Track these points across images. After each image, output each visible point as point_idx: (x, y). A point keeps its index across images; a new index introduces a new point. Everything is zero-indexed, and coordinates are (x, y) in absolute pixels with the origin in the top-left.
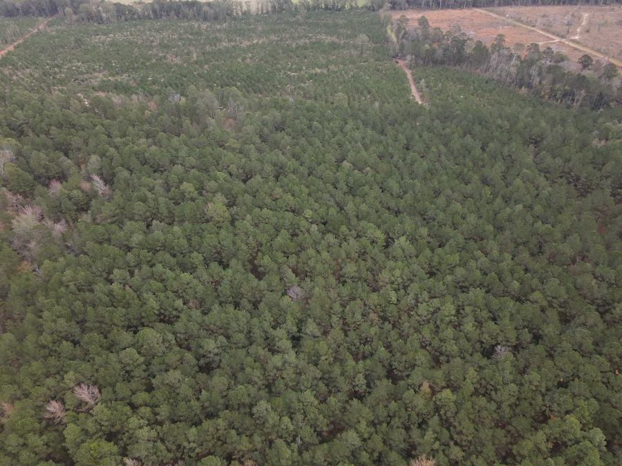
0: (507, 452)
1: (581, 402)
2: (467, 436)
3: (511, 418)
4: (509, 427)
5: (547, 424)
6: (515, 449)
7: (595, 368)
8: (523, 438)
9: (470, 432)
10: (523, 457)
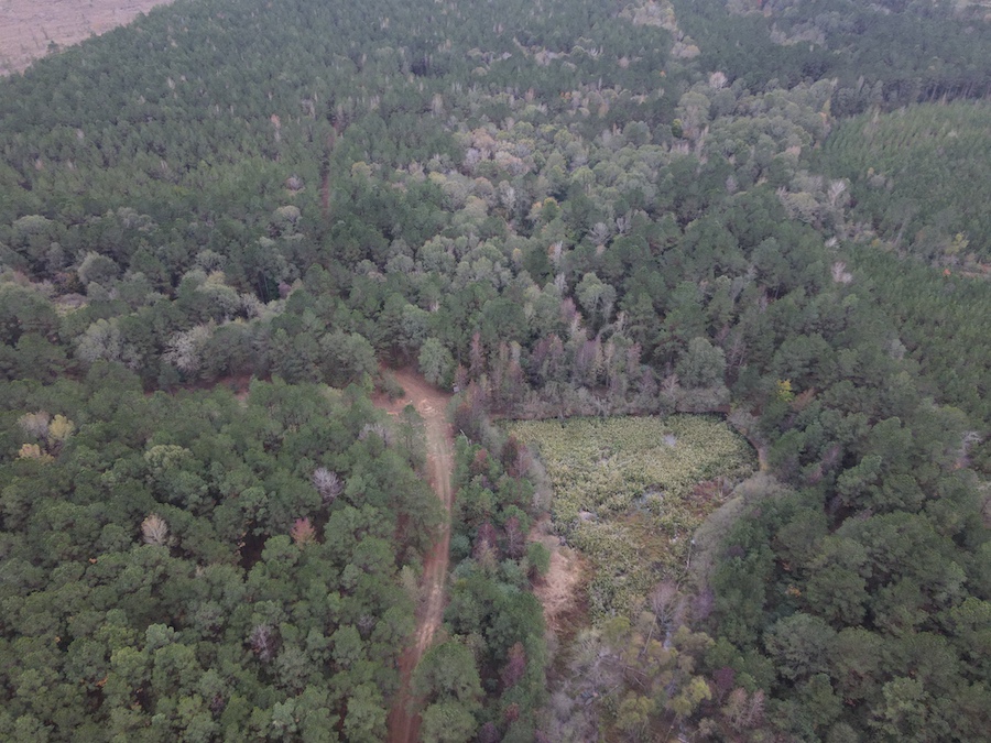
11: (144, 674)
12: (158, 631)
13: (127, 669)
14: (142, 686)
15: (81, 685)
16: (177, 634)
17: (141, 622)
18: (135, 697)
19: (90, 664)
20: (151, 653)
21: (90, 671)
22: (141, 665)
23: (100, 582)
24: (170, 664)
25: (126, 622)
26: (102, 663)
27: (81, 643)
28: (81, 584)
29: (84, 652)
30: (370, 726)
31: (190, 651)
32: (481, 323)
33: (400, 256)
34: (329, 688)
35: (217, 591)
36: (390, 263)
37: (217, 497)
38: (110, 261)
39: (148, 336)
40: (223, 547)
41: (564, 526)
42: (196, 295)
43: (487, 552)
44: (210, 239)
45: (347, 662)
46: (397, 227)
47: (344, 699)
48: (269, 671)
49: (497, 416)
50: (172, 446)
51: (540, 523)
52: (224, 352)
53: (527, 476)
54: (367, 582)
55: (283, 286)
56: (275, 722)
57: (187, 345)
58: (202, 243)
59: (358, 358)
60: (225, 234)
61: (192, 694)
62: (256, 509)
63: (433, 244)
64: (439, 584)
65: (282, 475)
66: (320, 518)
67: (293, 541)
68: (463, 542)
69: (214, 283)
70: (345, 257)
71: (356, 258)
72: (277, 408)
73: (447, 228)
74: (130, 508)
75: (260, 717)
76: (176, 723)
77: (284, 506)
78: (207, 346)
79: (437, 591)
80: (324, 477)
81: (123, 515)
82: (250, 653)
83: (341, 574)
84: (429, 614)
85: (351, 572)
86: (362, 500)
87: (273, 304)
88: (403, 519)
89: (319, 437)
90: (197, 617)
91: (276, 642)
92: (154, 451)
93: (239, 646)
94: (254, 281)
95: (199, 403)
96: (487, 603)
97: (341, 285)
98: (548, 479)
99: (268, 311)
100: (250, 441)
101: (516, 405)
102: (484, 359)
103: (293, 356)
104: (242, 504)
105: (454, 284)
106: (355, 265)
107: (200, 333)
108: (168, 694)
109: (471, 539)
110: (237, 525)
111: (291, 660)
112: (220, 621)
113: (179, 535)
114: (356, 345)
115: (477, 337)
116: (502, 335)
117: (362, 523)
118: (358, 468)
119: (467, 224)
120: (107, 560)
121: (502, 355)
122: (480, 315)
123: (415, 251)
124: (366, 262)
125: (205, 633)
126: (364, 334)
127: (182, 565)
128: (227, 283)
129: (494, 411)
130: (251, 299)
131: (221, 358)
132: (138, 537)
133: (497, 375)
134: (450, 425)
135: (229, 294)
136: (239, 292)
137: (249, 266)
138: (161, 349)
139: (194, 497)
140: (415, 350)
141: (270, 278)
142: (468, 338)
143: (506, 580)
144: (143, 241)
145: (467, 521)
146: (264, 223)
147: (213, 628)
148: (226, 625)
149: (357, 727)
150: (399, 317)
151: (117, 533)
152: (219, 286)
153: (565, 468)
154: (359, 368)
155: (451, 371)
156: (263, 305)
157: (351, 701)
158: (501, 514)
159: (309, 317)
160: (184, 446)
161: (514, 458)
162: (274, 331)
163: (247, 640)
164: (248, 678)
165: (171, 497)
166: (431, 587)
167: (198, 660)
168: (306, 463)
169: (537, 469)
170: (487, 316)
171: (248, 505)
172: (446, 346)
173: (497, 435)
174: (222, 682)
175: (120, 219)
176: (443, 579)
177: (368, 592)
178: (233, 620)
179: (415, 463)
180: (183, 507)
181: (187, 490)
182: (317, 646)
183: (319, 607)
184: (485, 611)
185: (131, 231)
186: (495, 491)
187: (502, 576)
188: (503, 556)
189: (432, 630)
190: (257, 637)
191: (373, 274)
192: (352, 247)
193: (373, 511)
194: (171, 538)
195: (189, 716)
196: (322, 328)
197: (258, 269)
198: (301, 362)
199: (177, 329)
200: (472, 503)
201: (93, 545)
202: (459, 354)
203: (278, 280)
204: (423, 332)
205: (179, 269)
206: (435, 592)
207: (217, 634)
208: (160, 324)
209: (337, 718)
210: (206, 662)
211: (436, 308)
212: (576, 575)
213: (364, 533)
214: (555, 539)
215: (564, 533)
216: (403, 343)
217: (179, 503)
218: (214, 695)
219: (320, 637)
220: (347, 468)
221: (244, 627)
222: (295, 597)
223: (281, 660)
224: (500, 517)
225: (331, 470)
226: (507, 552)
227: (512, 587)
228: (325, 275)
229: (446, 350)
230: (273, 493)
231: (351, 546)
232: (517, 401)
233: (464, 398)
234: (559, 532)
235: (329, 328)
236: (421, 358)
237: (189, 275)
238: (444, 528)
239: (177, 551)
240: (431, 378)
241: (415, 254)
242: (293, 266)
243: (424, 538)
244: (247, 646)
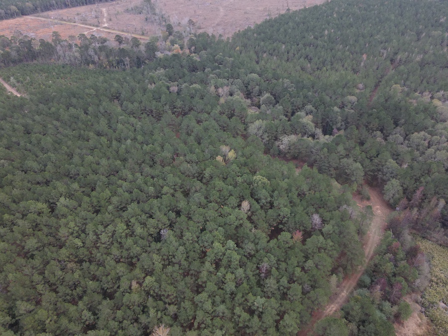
0: (197, 287)
1: (216, 233)
2: (173, 295)
3: (189, 266)
4: (191, 272)
5: (207, 256)
6: (200, 282)
7: (212, 211)
8: (200, 272)
9: (173, 291)
10: (205, 282)
11: (221, 256)
12: (231, 244)
13: (217, 251)
14: (218, 260)
15: (201, 247)
16: (237, 248)
17: (228, 237)
18: (215, 262)
19: (207, 242)
20: (226, 250)
21: (206, 244)
22: (221, 252)
23: (221, 216)
24: (230, 258)
25: (223, 234)
26: (210, 244)
27: (207, 233)
28: (216, 213)
29: (207, 236)
30: (289, 330)
31: (238, 257)
32: (427, 183)
33: (398, 135)
34: (281, 304)
35: (257, 241)
36: (391, 137)
37: (272, 206)
38: (273, 98)
39: (274, 132)
40: (265, 225)
41: (427, 304)
42: (298, 122)
43: (378, 291)
44: (313, 101)
45: (292, 299)
46: (403, 121)
47: (284, 313)
48: (262, 282)
49: (414, 231)
50: (265, 178)
51: (414, 295)
52: (299, 149)
53: (417, 268)
54: (315, 272)
55: (335, 130)
56: (255, 303)
57: (286, 141)
58: (309, 102)
59: (355, 174)
60: (320, 101)
61: (232, 273)
62: (284, 217)
63: (419, 135)
64: (347, 292)
65: (300, 209)
66: (307, 234)
67: (292, 238)
68: (367, 280)
69: (307, 120)
70: (370, 127)
71: (375, 129)
72: (310, 181)
73: (430, 129)
74: (241, 194)
75: (250, 297)
76: (223, 280)
77: (295, 222)
78: (294, 144)
79: (344, 294)
80: (316, 219)
81: (238, 195)
82: (258, 271)
83: (305, 262)
84: (336, 301)
85: (310, 264)
86: (328, 236)
87: (327, 136)
88: (343, 254)
89: (322, 200)
90: (246, 247)
91: (269, 273)
92: (257, 177)
93: (255, 266)
94: (324, 124)
95: (281, 166)
96: (366, 314)
97: (362, 138)
98: (429, 276)
99: (324, 139)
100: (293, 189)
101: (428, 231)
102: (420, 201)
103: (326, 162)
104: (279, 212)
105: (421, 158)
106: (373, 132)
107: (293, 138)
108: (225, 268)
109: (372, 281)
110: (274, 220)
111: (271, 283)
112: (253, 253)
113: (252, 213)
114: (356, 168)
115: (421, 189)
116: (436, 193)
117: (324, 246)
118: (332, 222)
119: (443, 131)
120: (227, 209)
121: (432, 203)
122: (429, 179)
123: (407, 135)
124: (379, 133)
125: (246, 254)
126: (362, 165)
127: (249, 225)
128: (313, 121)
129: (413, 228)
130: (319, 131)
131: (297, 151)
132: (239, 206)
133: (424, 212)
134: (386, 224)
135: (311, 126)
136: (316, 127)
137: (324, 117)
138: (276, 139)
139: (264, 201)
140: (384, 182)
141: (331, 125)
142: (416, 187)
143: (381, 310)
144: (288, 95)
145: (374, 271)
146: (339, 101)
147: (249, 253)
148: (253, 256)
149: (284, 327)
150: (383, 163)
151: (233, 201)
152: (309, 122)
153: (443, 276)
154: (353, 179)
155: (399, 199)
156: (323, 136)
157: (287, 314)
158: (394, 278)
159: (340, 148)
160: (269, 180)
161: (415, 256)
162: (323, 148)
163: (259, 266)
164: (253, 280)
165: (256, 197)
166: (342, 291)
167: (240, 262)
168: (312, 209)
169: (425, 267)
170: (433, 180)
171: (282, 214)
172: (402, 186)
173: (410, 240)
174: (244, 275)
175: (283, 83)
176: (350, 291)
177: (313, 276)
178: (257, 255)
179: (360, 232)
180: (258, 203)
181: (262, 197)
182: (283, 285)
183: (290, 270)
184: (363, 317)
185: (285, 89)
186: (396, 266)
187: (381, 307)
188: (385, 298)
189: (334, 309)
190: (263, 267)
191: (379, 139)
192: (375, 123)
193: (331, 244)
194: (250, 212)
195: (228, 280)
196: (344, 155)
197: (328, 120)
198: (328, 165)
199: (285, 133)
200: (381, 265)
201: (224, 201)
202: (407, 193)
203: (334, 127)
204: (392, 175)
205: (296, 109)
206: (343, 294)
207: (250, 256)
208: (280, 129)
209: (278, 318)
210: (242, 265)
211: (405, 166)
212: (422, 331)
213: (323, 251)
214: (419, 307)
215: (427, 308)
216: (380, 176)
217: (257, 200)
218: (239, 278)
219: (286, 282)
220: (328, 219)
221: (260, 260)
222: (283, 260)
223: (267, 281)
224: (393, 279)
225: (321, 217)
226: (389, 298)
227: (383, 315)
228: (356, 132)
229: (401, 188)
230: (293, 214)
231: (314, 253)
232: (430, 229)
233: (400, 214)
234: (423, 305)
235: (347, 156)
236: (386, 187)
237: (299, 113)
238: (361, 268)
239: (249, 218)
240: (387, 198)
241: (406, 137)
242: (343, 123)
243: (349, 267)
244: (258, 268)
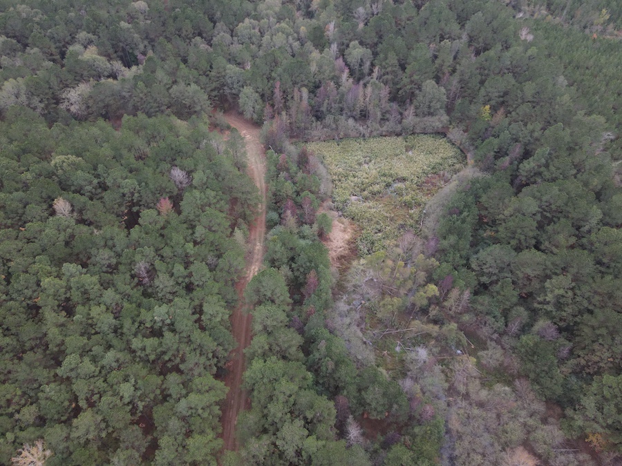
11: (65, 294)
12: (70, 268)
13: (53, 290)
14: (65, 301)
15: (22, 301)
16: (85, 270)
18: (61, 308)
19: (27, 288)
20: (68, 281)
21: (28, 292)
22: (62, 288)
23: (29, 241)
24: (82, 287)
25: (49, 263)
26: (35, 288)
27: (19, 276)
28: (16, 242)
30: (218, 319)
31: (95, 279)
32: (279, 75)
33: (222, 34)
34: (191, 299)
35: (110, 243)
36: (214, 39)
37: (103, 187)
38: (14, 41)
39: (47, 91)
40: (112, 217)
41: (341, 205)
42: (77, 61)
43: (291, 219)
44: (84, 23)
45: (201, 283)
46: (218, 14)
47: (201, 306)
48: (150, 290)
49: (294, 140)
50: (70, 156)
51: (325, 204)
52: (102, 101)
53: (315, 173)
54: (211, 237)
55: (140, 57)
56: (155, 318)
57: (75, 96)
58: (79, 27)
59: (197, 101)
60: (94, 19)
61: (99, 304)
62: (133, 194)
63: (244, 24)
64: (260, 242)
65: (148, 172)
66: (176, 201)
67: (159, 213)
68: (275, 216)
69: (90, 54)
70: (183, 35)
71: (191, 36)
72: (142, 133)
73: (253, 13)
74: (44, 195)
75: (145, 316)
76: (90, 321)
77: (152, 192)
78: (91, 97)
79: (259, 247)
80: (178, 174)
81: (38, 199)
82: (136, 279)
83: (194, 233)
84: (254, 260)
85: (200, 231)
86: (205, 187)
87: (134, 68)
88: (234, 201)
89: (172, 149)
90: (98, 259)
91: (152, 272)
92: (57, 159)
93: (128, 276)
94: (120, 54)
95: (86, 130)
96: (291, 249)
97: (182, 54)
98: (329, 177)
99: (129, 73)
100: (124, 152)
101: (306, 131)
102: (283, 101)
103: (151, 101)
104: (122, 191)
105: (261, 52)
106: (191, 41)
107: (84, 88)
108: (83, 305)
109: (280, 214)
110: (120, 205)
111: (163, 282)
112: (114, 261)
113: (80, 212)
114: (194, 92)
115: (278, 85)
116: (295, 83)
117: (205, 201)
118: (201, 166)
119: (268, 11)
120: (33, 226)
121: (296, 98)
122: (280, 70)
123: (232, 31)
124: (198, 38)
125: (104, 269)
126: (199, 85)
127: (84, 228)
128: (100, 54)
129: (291, 137)
130: (118, 65)
131: (101, 105)
132: (53, 213)
133: (293, 111)
134: (263, 146)
135: (102, 62)
136: (109, 61)
137: (114, 42)
138: (58, 101)
139: (89, 188)
140: (236, 96)
141: (131, 51)
142: (272, 87)
143: (304, 237)
144: (36, 25)
145: (277, 202)
146: (123, 13)
147: (109, 266)
148: (118, 263)
149: (210, 320)
150: (223, 74)
151: (36, 210)
152: (94, 56)
153: (341, 170)
154: (198, 108)
155: (262, 110)
156: (127, 69)
157: (205, 304)
158: (299, 198)
159: (160, 74)
160: (78, 156)
161: (307, 162)
162: (136, 85)
163: (133, 272)
164: (136, 294)
165: (73, 188)
166: (255, 245)
167: (102, 285)
168: (165, 166)
169: (322, 170)
170: (284, 70)
171: (126, 191)
172: (257, 92)
173: (295, 150)
174: (118, 296)
175: (19, 13)
176: (262, 240)
177: (212, 243)
178: (123, 260)
179: (240, 166)
180: (82, 195)
181: (83, 183)
182: (181, 275)
183: (180, 251)
184: (290, 254)
185: (27, 20)
186: (294, 183)
187: (301, 235)
188: (301, 223)
189: (257, 269)
190: (140, 269)
191: (203, 46)
192: (188, 28)
193: (213, 193)
194: (75, 214)
195: (98, 317)
196: (170, 82)
197: (121, 44)
198: (157, 105)
199: (67, 86)
200: (279, 191)
201: (20, 220)
202: (266, 97)
203: (137, 53)
204: (241, 84)
205: (64, 46)
206: (257, 248)
207: (113, 269)
208: (54, 82)
209: (197, 316)
210: (105, 285)
211: (248, 67)
212: (349, 234)
213: (207, 208)
214: (335, 213)
215: (341, 209)
216: (227, 91)
217: (79, 191)
218: (114, 304)
219: (181, 268)
220: (193, 167)
221: (130, 264)
222: (163, 245)
223: (157, 282)
224: (299, 199)
225: (182, 169)
226: (304, 221)
227: (307, 241)
228: (169, 46)
229: (257, 94)
230: (143, 184)
231: (199, 216)
232: (307, 129)
233: (271, 126)
234: (338, 209)
235: (175, 82)
236: (241, 101)
237: (71, 48)
238: (261, 208)
239: (81, 221)
240: (248, 115)
241: (232, 33)
242: (146, 42)
243: (248, 212)
244: (133, 277)
